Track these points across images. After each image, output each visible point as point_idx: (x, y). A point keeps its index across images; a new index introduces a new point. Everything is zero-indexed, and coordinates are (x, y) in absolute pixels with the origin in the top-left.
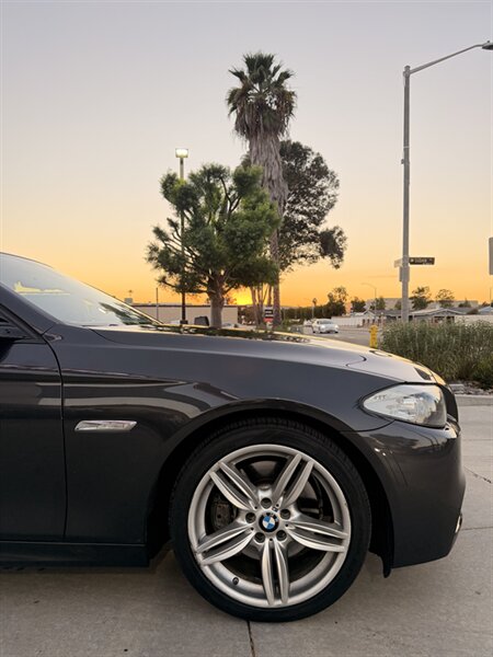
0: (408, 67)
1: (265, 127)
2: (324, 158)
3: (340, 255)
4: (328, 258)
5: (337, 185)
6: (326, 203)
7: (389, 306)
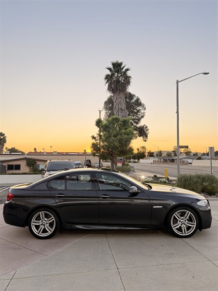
0: (177, 80)
1: (120, 90)
2: (140, 99)
3: (146, 136)
4: (142, 137)
5: (145, 109)
6: (141, 116)
7: (164, 155)
